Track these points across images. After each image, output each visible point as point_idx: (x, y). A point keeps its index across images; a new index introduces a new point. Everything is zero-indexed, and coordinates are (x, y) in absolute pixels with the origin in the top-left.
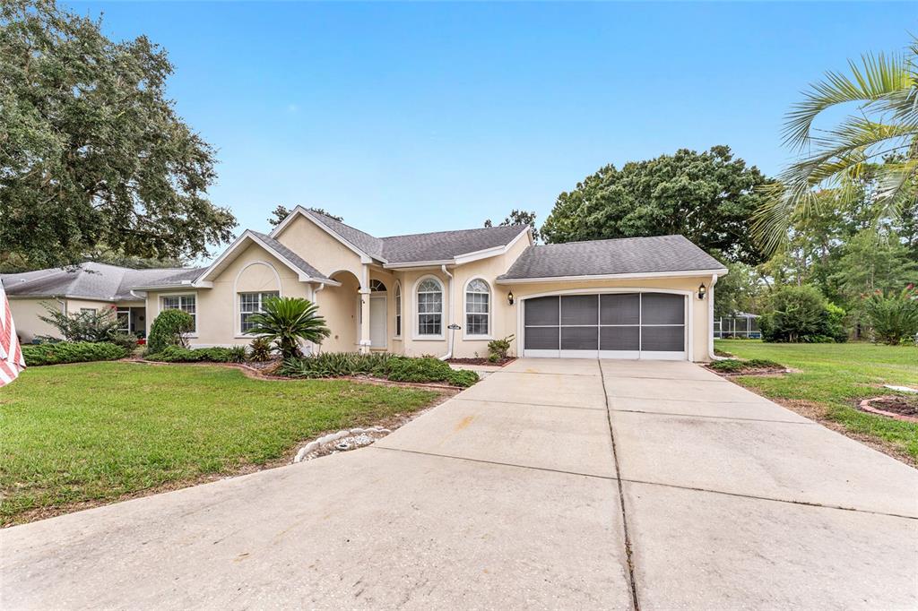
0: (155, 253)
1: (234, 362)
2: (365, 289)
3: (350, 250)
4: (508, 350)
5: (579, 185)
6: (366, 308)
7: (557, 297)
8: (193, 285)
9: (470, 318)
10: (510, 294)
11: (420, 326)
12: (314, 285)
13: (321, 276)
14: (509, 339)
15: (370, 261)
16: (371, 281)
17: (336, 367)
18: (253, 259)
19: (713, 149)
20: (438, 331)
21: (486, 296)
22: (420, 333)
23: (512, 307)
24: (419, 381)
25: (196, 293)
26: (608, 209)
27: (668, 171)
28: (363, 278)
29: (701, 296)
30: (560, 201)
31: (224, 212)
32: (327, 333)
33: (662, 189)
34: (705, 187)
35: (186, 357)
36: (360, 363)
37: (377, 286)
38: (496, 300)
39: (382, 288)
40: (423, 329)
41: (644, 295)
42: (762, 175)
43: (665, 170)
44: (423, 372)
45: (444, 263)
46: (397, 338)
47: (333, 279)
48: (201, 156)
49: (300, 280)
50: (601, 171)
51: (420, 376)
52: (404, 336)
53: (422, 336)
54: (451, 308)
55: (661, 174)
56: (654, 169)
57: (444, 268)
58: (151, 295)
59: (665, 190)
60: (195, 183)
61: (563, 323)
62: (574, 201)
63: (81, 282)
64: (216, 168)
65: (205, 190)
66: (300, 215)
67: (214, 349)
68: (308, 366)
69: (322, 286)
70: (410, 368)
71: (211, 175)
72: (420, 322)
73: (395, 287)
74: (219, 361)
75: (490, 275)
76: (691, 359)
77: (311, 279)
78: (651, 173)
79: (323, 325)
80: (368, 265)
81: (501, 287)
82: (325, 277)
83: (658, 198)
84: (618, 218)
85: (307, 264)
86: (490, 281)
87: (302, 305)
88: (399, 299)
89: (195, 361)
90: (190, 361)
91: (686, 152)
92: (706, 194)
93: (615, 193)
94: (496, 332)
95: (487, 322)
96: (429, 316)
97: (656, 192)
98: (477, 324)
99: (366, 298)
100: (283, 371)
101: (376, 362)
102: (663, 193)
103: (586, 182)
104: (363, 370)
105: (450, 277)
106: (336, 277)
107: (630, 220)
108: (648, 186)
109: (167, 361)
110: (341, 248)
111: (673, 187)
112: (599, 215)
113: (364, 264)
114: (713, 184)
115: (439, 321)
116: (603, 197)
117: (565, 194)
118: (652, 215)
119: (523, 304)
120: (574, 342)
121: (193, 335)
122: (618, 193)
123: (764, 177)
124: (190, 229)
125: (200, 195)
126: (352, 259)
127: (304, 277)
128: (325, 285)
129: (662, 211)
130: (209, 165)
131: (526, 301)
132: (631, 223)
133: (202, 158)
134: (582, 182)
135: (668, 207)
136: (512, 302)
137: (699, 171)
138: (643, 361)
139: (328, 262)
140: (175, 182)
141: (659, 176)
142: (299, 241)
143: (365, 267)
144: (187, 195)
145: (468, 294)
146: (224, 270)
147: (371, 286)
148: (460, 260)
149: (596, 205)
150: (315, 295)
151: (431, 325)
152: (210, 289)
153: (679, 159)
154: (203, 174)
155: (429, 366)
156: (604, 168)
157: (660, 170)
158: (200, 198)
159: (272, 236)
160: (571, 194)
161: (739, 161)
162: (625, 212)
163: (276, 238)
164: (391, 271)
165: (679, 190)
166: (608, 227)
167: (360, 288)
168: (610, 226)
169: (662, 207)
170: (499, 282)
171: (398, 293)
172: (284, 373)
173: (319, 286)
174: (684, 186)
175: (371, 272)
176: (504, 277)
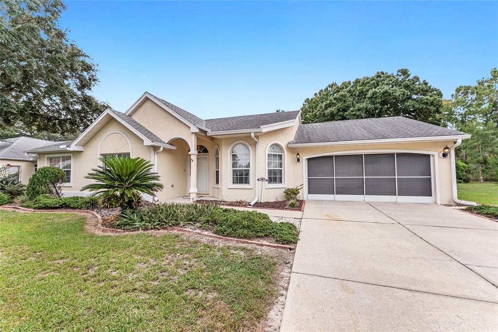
0: (59, 130)
1: (88, 209)
2: (193, 151)
3: (183, 122)
4: (298, 196)
5: (316, 94)
6: (194, 165)
7: (332, 157)
8: (68, 149)
9: (270, 172)
10: (298, 154)
11: (233, 178)
12: (155, 148)
13: (161, 141)
14: (300, 187)
15: (198, 131)
16: (198, 146)
17: (166, 218)
18: (112, 130)
19: (399, 71)
20: (247, 181)
21: (280, 156)
22: (234, 183)
23: (299, 163)
24: (245, 237)
25: (71, 155)
26: (339, 105)
27: (374, 83)
28: (192, 144)
29: (445, 155)
30: (305, 103)
31: (105, 105)
32: (161, 186)
33: (373, 93)
34: (398, 92)
35: (48, 205)
36: (189, 214)
37: (202, 149)
38: (287, 158)
39: (206, 151)
40: (235, 180)
41: (399, 155)
42: (429, 85)
43: (372, 82)
44: (248, 227)
45: (252, 132)
46: (216, 186)
47: (170, 144)
48: (88, 67)
49: (145, 144)
50: (329, 86)
51: (246, 231)
52: (221, 186)
53: (235, 185)
54: (257, 165)
55: (370, 85)
56: (366, 82)
57: (253, 135)
58: (41, 156)
59: (374, 93)
60: (84, 85)
61: (337, 176)
62: (314, 103)
63: (11, 148)
64: (98, 76)
65: (90, 89)
66: (147, 99)
67: (74, 198)
68: (141, 217)
69: (161, 149)
70: (235, 222)
71: (95, 80)
72: (233, 175)
73: (214, 150)
74: (76, 208)
75: (283, 141)
76: (439, 202)
77: (153, 144)
78: (364, 84)
79: (157, 180)
80: (195, 133)
81: (291, 149)
82: (164, 143)
83: (369, 98)
84: (344, 110)
85: (152, 133)
86: (283, 145)
87: (140, 163)
88: (217, 159)
89: (56, 208)
90: (52, 208)
91: (383, 73)
92: (399, 96)
93: (342, 96)
94: (289, 182)
95: (281, 175)
96: (240, 170)
97: (369, 94)
98: (275, 177)
99: (194, 158)
100: (118, 223)
101: (202, 213)
102: (373, 95)
103: (320, 93)
104: (191, 220)
105: (256, 142)
106: (172, 142)
107: (353, 111)
108: (362, 92)
109: (35, 208)
110: (177, 122)
111: (380, 92)
112: (333, 109)
113: (192, 133)
114: (402, 90)
115: (247, 174)
116: (335, 99)
117: (308, 99)
118: (366, 108)
119: (306, 161)
120: (345, 189)
121: (67, 184)
122: (344, 96)
123: (431, 86)
124: (83, 115)
125: (88, 92)
126: (184, 129)
127: (148, 142)
128: (164, 148)
129: (373, 106)
130: (94, 73)
131: (309, 160)
132: (354, 113)
133: (88, 68)
134: (317, 93)
135: (376, 103)
136: (298, 160)
137: (393, 82)
138: (400, 204)
139: (166, 132)
140: (72, 84)
141: (369, 86)
142: (146, 118)
143: (194, 136)
144: (79, 93)
145: (268, 155)
146: (91, 139)
147: (197, 150)
148: (265, 129)
149: (330, 103)
150: (156, 156)
151: (241, 177)
152: (82, 151)
153: (378, 76)
154: (90, 79)
155: (253, 221)
156: (330, 84)
157: (369, 83)
158: (88, 94)
159: (127, 114)
160: (312, 99)
161: (415, 77)
162: (348, 107)
163: (130, 116)
164: (212, 138)
165: (383, 93)
166: (339, 116)
167: (189, 151)
168: (340, 115)
169: (373, 103)
170: (289, 146)
171: (217, 153)
172: (118, 225)
173: (159, 149)
174: (387, 90)
175: (198, 139)
176: (293, 143)
